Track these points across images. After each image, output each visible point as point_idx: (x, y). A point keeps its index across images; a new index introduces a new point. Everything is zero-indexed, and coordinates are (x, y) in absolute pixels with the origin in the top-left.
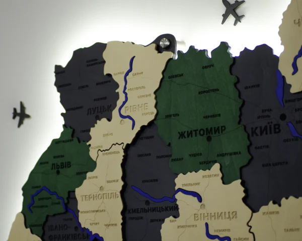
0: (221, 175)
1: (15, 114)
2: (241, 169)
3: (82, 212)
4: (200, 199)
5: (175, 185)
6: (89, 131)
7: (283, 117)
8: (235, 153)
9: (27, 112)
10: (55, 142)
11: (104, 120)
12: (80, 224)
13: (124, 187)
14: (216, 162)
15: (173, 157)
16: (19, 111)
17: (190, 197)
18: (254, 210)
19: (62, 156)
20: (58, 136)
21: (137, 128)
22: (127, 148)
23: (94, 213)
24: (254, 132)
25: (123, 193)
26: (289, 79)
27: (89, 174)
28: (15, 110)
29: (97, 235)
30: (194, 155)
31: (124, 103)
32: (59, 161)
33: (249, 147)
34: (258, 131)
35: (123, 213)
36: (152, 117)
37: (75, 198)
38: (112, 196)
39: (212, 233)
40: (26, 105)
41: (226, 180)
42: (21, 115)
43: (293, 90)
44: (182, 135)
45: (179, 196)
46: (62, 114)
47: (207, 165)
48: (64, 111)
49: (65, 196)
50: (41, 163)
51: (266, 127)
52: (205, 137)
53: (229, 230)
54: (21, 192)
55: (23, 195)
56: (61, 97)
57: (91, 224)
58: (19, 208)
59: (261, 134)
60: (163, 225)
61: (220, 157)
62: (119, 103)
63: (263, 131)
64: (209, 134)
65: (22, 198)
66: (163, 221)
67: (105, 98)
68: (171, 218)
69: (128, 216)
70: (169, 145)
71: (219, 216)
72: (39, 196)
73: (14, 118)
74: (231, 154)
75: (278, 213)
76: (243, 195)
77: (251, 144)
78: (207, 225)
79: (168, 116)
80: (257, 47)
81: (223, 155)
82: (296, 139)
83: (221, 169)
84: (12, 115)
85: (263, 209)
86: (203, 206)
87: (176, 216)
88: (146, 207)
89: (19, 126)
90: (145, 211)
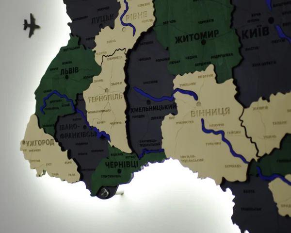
0: (215, 75)
1: (26, 25)
2: (233, 69)
3: (89, 112)
4: (196, 98)
5: (173, 85)
6: (94, 38)
7: (271, 20)
8: (227, 55)
9: (37, 23)
10: (63, 50)
11: (107, 28)
12: (88, 123)
13: (127, 89)
14: (210, 63)
15: (171, 60)
16: (29, 22)
17: (187, 96)
18: (245, 106)
19: (70, 62)
20: (65, 44)
21: (138, 35)
22: (129, 53)
23: (100, 113)
24: (244, 35)
25: (126, 94)
27: (95, 78)
28: (26, 21)
29: (103, 132)
30: (191, 58)
31: (125, 12)
32: (67, 67)
33: (240, 49)
34: (248, 34)
35: (126, 112)
36: (151, 24)
37: (83, 100)
38: (116, 96)
39: (207, 127)
40: (35, 17)
41: (219, 80)
42: (31, 26)
44: (178, 40)
45: (177, 95)
46: (69, 24)
47: (202, 66)
48: (71, 21)
49: (74, 98)
50: (51, 69)
51: (255, 30)
52: (200, 41)
53: (223, 125)
54: (34, 96)
55: (36, 98)
56: (67, 8)
57: (98, 123)
58: (33, 110)
59: (251, 37)
60: (163, 122)
61: (213, 58)
62: (121, 12)
63: (253, 33)
64: (203, 38)
65: (35, 101)
66: (163, 118)
67: (107, 8)
68: (170, 115)
69: (131, 114)
70: (167, 49)
71: (214, 112)
72: (50, 99)
73: (25, 29)
74: (224, 56)
75: (267, 108)
76: (235, 92)
77: (242, 46)
78: (203, 120)
79: (166, 23)
81: (216, 57)
82: (283, 40)
83: (215, 70)
84: (23, 27)
85: (254, 104)
86: (199, 104)
87: (175, 113)
88: (148, 106)
89: (30, 36)
90: (147, 109)
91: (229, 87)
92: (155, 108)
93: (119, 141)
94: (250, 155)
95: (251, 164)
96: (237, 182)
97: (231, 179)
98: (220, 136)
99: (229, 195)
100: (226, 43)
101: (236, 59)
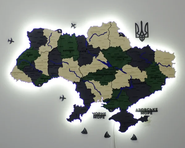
4: (68, 64)
7: (87, 49)
8: (76, 55)
9: (13, 40)
13: (48, 61)
14: (72, 57)
15: (61, 55)
17: (66, 63)
18: (80, 66)
26: (89, 42)
30: (67, 55)
38: (45, 62)
39: (71, 70)
41: (74, 60)
43: (89, 45)
44: (64, 51)
45: (63, 63)
46: (29, 43)
47: (70, 57)
60: (59, 69)
61: (72, 56)
63: (83, 51)
64: (70, 51)
70: (60, 52)
71: (72, 67)
74: (75, 55)
75: (85, 67)
80: (82, 35)
83: (73, 58)
85: (82, 66)
87: (62, 67)
90: (54, 66)
91: (77, 62)
92: (56, 66)
93: (46, 73)
94: (81, 76)
95: (81, 78)
96: (78, 82)
97: (76, 81)
98: (74, 72)
99: (75, 85)
100: (76, 53)
101: (78, 56)
